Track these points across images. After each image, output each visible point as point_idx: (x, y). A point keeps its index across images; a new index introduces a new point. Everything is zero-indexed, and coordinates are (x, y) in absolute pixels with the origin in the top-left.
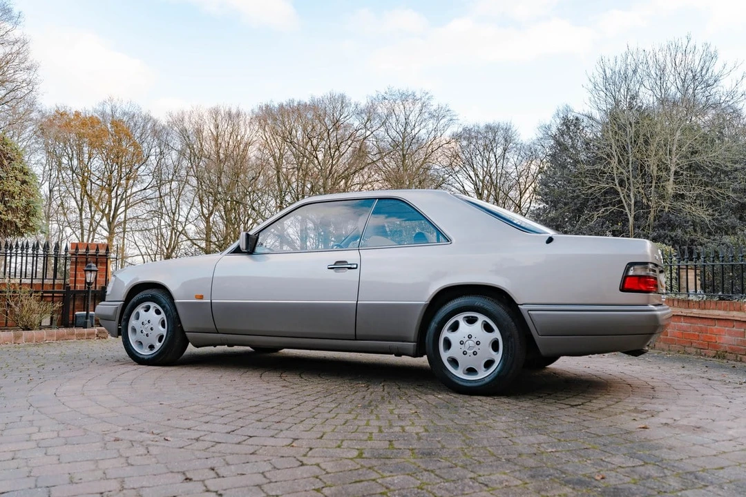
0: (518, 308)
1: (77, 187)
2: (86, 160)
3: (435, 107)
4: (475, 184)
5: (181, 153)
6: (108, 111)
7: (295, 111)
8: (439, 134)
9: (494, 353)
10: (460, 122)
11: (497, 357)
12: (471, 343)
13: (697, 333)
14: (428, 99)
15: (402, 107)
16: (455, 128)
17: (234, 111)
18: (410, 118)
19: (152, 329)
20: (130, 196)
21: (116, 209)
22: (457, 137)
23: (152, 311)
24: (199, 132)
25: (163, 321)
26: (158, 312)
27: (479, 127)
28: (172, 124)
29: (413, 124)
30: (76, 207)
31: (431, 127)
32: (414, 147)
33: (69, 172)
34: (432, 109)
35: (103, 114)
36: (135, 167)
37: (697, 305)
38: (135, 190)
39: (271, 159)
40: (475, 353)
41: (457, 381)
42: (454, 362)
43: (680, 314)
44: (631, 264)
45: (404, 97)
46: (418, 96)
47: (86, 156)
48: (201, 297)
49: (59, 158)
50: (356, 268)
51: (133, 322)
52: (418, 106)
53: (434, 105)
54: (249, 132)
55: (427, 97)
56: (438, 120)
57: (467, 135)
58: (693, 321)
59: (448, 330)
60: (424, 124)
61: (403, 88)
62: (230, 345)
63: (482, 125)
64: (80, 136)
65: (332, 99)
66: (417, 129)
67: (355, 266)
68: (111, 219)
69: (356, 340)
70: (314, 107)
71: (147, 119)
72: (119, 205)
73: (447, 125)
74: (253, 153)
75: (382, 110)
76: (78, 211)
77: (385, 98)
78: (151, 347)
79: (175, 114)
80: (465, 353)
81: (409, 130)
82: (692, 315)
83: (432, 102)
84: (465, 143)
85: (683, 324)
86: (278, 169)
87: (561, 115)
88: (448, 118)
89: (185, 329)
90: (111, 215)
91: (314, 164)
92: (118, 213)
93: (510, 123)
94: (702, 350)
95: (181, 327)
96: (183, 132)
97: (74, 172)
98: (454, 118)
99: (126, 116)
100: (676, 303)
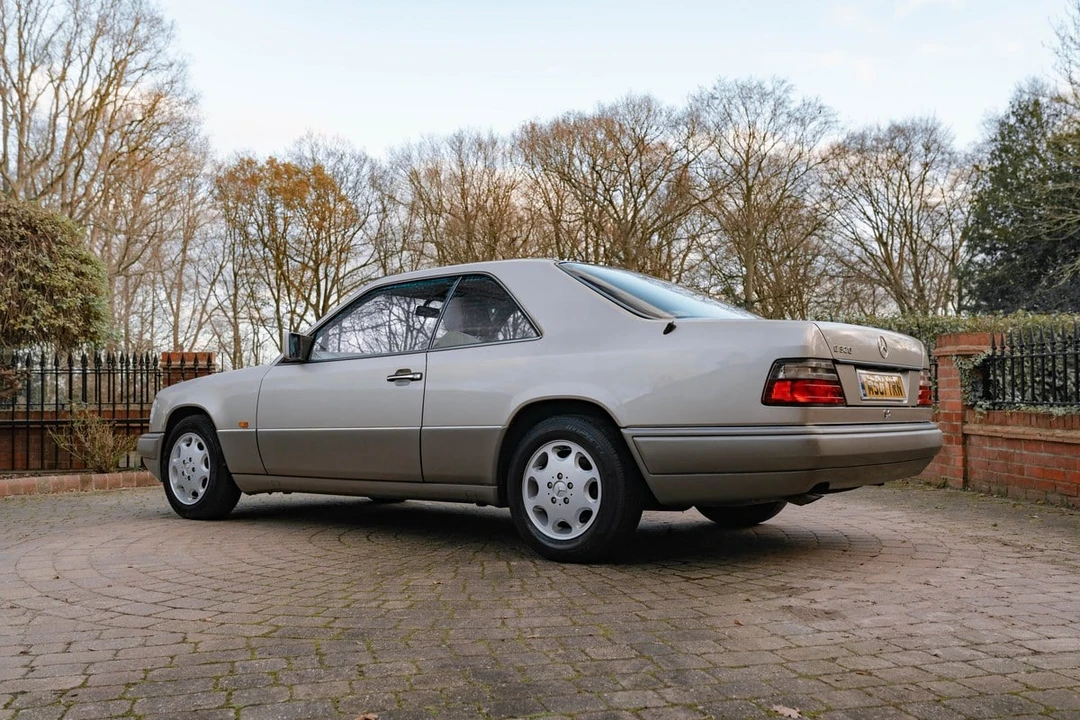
0: (621, 433)
1: (271, 267)
2: (281, 229)
3: (797, 103)
4: (876, 228)
5: (413, 209)
8: (806, 149)
9: (591, 500)
10: (840, 125)
11: (594, 505)
12: (561, 486)
13: (1062, 469)
14: (786, 91)
15: (742, 109)
16: (834, 137)
17: (485, 138)
18: (758, 125)
19: (193, 469)
20: (343, 277)
21: (327, 298)
22: (840, 151)
23: (194, 446)
24: (434, 174)
25: (207, 459)
26: (200, 447)
27: (879, 130)
28: (397, 165)
29: (763, 134)
30: (272, 297)
31: (792, 137)
33: (259, 246)
34: (792, 107)
35: (300, 158)
36: (350, 233)
37: (1061, 422)
38: (349, 268)
39: (545, 210)
40: (566, 501)
41: (543, 541)
42: (542, 513)
43: (1038, 437)
44: (779, 363)
45: (746, 93)
46: (768, 87)
47: (280, 221)
48: (246, 425)
49: (244, 226)
50: (420, 379)
51: (174, 460)
52: (769, 105)
53: (795, 102)
54: (513, 170)
55: (783, 89)
56: (803, 122)
57: (859, 145)
58: (1057, 449)
59: (534, 467)
60: (780, 134)
61: (743, 79)
62: (286, 492)
63: (885, 126)
64: (272, 192)
65: (632, 106)
66: (769, 143)
67: (419, 376)
68: (320, 312)
69: (424, 482)
70: (606, 122)
71: (362, 160)
72: (330, 292)
73: (820, 132)
74: (518, 200)
75: (710, 118)
76: (273, 302)
77: (713, 97)
78: (195, 494)
80: (553, 500)
81: (755, 146)
82: (1054, 439)
83: (792, 96)
84: (853, 159)
85: (1043, 454)
86: (557, 222)
88: (821, 119)
89: (231, 471)
90: (321, 307)
91: (608, 212)
92: (330, 303)
93: (934, 119)
94: (1069, 498)
95: (226, 467)
96: (414, 176)
97: (265, 245)
98: (831, 119)
99: (331, 158)
100: (1034, 419)
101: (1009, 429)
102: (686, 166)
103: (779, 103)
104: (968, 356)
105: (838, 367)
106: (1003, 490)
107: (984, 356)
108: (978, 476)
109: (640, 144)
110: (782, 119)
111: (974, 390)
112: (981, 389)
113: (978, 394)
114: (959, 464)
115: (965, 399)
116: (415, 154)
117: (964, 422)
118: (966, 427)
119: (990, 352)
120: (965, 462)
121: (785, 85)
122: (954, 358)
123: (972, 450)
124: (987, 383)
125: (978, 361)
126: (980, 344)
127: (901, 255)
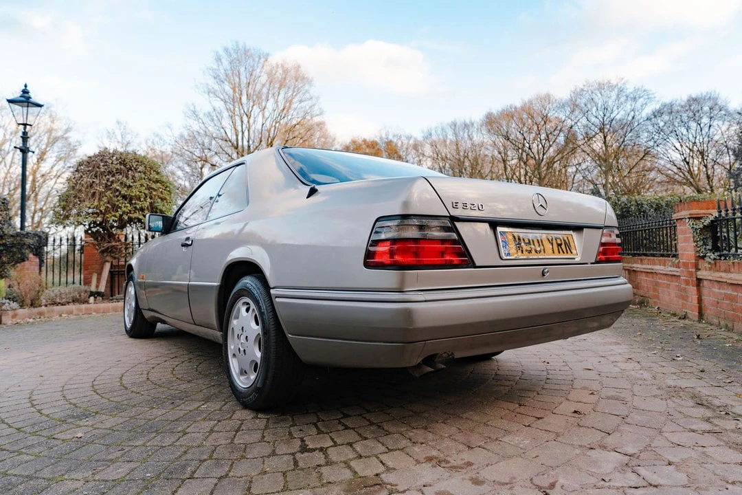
0: (270, 293)
3: (631, 90)
4: (682, 154)
6: (384, 136)
7: (509, 115)
8: (637, 113)
9: (258, 351)
10: (657, 99)
11: (259, 360)
12: (242, 338)
14: (624, 84)
15: (599, 95)
16: (654, 106)
17: (468, 122)
18: (609, 103)
22: (658, 114)
27: (682, 100)
29: (611, 108)
31: (628, 107)
34: (628, 92)
35: (378, 140)
40: (245, 352)
44: (381, 221)
45: (601, 87)
46: (614, 83)
50: (191, 245)
52: (615, 92)
53: (630, 89)
54: (481, 137)
56: (635, 99)
57: (669, 110)
59: (234, 318)
60: (622, 107)
61: (600, 80)
63: (685, 98)
65: (540, 99)
66: (616, 112)
67: (191, 242)
70: (528, 110)
71: (410, 137)
73: (645, 104)
75: (581, 102)
77: (583, 91)
79: (426, 130)
80: (240, 350)
81: (608, 114)
83: (628, 86)
84: (666, 118)
86: (505, 162)
88: (646, 97)
89: (140, 306)
93: (715, 92)
95: (138, 304)
96: (432, 143)
98: (650, 96)
99: (395, 137)
101: (732, 275)
102: (571, 128)
103: (621, 90)
104: (699, 218)
105: (458, 225)
106: (730, 325)
107: (712, 218)
108: (709, 312)
109: (546, 119)
110: (622, 99)
111: (705, 244)
112: (710, 244)
113: (708, 247)
114: (695, 302)
115: (698, 252)
116: (433, 132)
117: (698, 269)
118: (699, 273)
119: (717, 215)
120: (700, 300)
121: (624, 80)
122: (687, 220)
123: (705, 291)
124: (715, 239)
125: (707, 222)
126: (709, 209)
127: (699, 168)
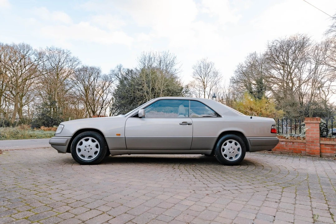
0: (246, 138)
3: (72, 57)
9: (238, 152)
10: (82, 64)
12: (232, 149)
16: (80, 66)
18: (61, 59)
19: (91, 149)
23: (90, 141)
25: (97, 145)
26: (94, 141)
29: (62, 62)
31: (70, 64)
32: (62, 71)
40: (233, 152)
42: (226, 155)
46: (65, 51)
48: (119, 135)
51: (79, 147)
52: (65, 56)
55: (69, 53)
57: (85, 69)
59: (224, 145)
67: (190, 124)
69: (190, 149)
70: (11, 47)
73: (77, 65)
78: (90, 157)
80: (230, 152)
81: (60, 64)
83: (71, 55)
87: (119, 67)
88: (77, 62)
89: (110, 148)
98: (80, 62)
103: (67, 55)
121: (69, 52)
